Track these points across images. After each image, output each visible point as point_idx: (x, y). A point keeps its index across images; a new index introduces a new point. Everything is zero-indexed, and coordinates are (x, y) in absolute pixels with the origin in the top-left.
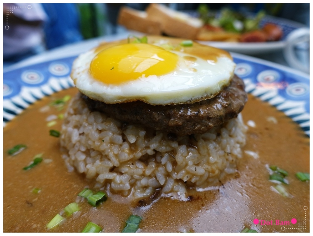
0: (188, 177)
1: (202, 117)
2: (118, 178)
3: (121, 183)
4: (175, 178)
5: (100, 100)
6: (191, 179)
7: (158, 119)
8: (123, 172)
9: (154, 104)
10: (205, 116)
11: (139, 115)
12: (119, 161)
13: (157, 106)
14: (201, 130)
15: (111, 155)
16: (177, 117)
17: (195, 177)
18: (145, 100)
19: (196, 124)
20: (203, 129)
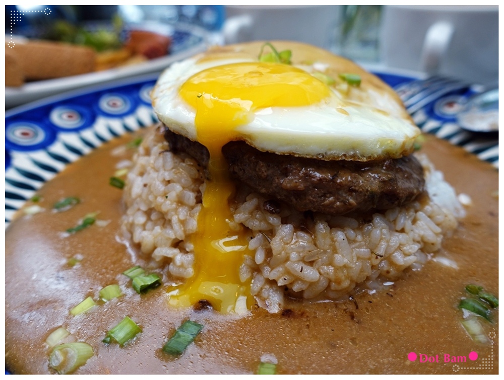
0: (285, 279)
1: (340, 185)
2: (179, 257)
3: (182, 266)
4: (266, 277)
5: (183, 133)
6: (292, 284)
7: (265, 174)
8: (187, 250)
9: (262, 149)
10: (346, 185)
11: (239, 164)
12: (185, 231)
13: (267, 152)
14: (335, 206)
15: (175, 219)
16: (299, 175)
17: (300, 282)
18: (249, 140)
19: (328, 195)
20: (337, 206)
